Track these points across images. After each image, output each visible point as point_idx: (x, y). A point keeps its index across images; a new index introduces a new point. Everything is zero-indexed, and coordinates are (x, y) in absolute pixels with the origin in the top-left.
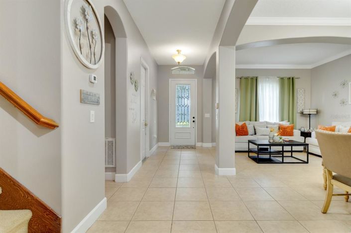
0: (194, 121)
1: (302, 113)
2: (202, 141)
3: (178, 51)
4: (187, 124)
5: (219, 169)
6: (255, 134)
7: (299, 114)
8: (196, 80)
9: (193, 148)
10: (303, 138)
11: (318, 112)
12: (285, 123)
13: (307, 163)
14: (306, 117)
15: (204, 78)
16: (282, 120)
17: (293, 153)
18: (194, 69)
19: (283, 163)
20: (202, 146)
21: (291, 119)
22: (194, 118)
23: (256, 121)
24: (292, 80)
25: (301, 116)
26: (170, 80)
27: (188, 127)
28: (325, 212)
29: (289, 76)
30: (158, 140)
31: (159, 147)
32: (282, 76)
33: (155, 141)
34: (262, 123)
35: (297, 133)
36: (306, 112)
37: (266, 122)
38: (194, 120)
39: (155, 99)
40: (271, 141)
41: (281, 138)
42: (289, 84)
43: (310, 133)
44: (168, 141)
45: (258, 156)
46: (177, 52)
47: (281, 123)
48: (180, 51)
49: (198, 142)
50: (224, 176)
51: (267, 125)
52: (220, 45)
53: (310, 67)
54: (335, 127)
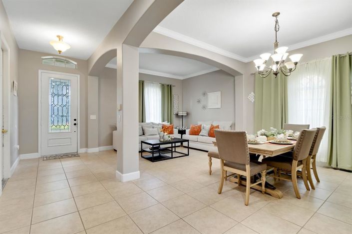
0: (75, 124)
1: (177, 115)
2: (87, 146)
3: (58, 36)
4: (67, 128)
5: (124, 175)
6: (144, 134)
7: (175, 116)
8: (79, 76)
9: (75, 155)
10: (180, 135)
11: (188, 114)
12: (166, 123)
13: (188, 155)
14: (179, 118)
15: (89, 75)
16: (163, 121)
17: (176, 148)
18: (76, 63)
19: (172, 158)
20: (86, 153)
21: (170, 121)
22: (75, 120)
23: (142, 122)
24: (170, 87)
25: (176, 117)
26: (40, 71)
27: (67, 131)
28: (220, 193)
29: (168, 84)
30: (20, 152)
31: (21, 161)
32: (163, 83)
33: (16, 153)
34: (149, 124)
35: (176, 131)
36: (180, 114)
37: (152, 123)
38: (75, 122)
39: (16, 95)
40: (162, 140)
41: (169, 137)
42: (168, 90)
43: (185, 131)
44: (37, 151)
45: (153, 155)
46: (58, 39)
47: (164, 123)
48: (62, 38)
49: (81, 148)
50: (129, 182)
51: (153, 125)
52: (123, 43)
53: (182, 78)
54: (201, 125)
